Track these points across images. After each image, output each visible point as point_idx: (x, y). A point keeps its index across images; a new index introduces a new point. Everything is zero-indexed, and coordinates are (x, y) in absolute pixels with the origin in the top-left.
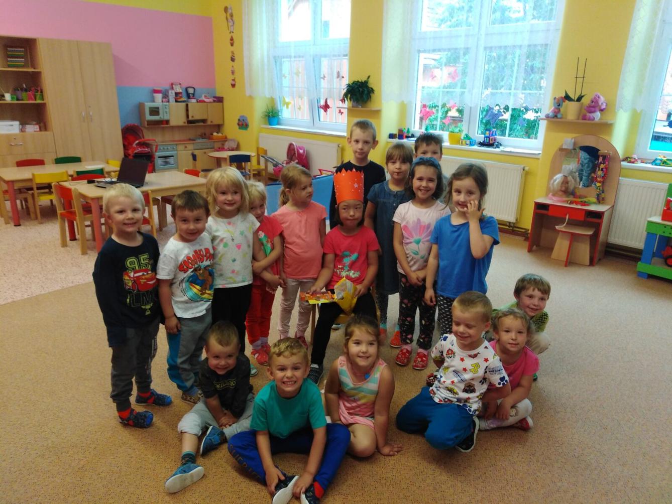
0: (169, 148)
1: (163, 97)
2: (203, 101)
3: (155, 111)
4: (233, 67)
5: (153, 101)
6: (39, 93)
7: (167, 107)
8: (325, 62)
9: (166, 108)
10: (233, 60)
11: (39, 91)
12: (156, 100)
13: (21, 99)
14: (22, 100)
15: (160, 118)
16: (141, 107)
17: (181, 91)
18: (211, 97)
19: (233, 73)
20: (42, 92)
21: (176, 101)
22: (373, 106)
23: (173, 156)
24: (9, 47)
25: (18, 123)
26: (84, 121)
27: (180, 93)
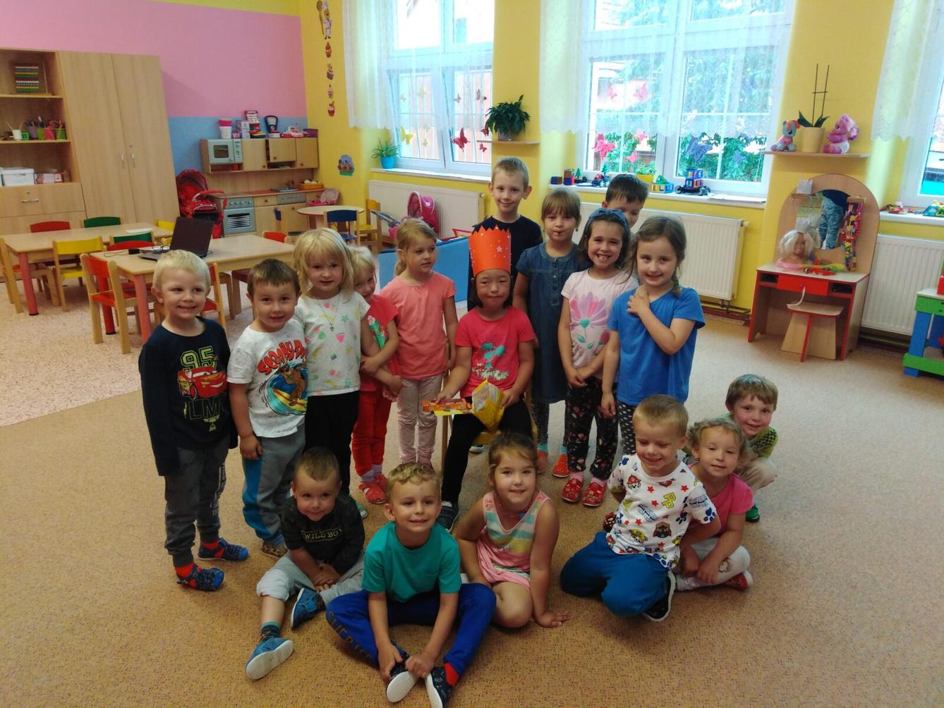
0: (243, 202)
1: (233, 132)
2: (290, 136)
3: (222, 151)
4: (330, 86)
5: (220, 137)
6: (60, 129)
7: (239, 144)
8: (459, 78)
9: (237, 146)
10: (330, 76)
11: (61, 126)
12: (223, 136)
13: (34, 136)
14: (37, 139)
15: (230, 160)
16: (202, 145)
17: (258, 122)
18: (300, 132)
19: (331, 95)
20: (64, 127)
21: (252, 137)
22: (528, 138)
23: (248, 214)
24: (17, 65)
25: (31, 171)
26: (123, 167)
27: (257, 125)
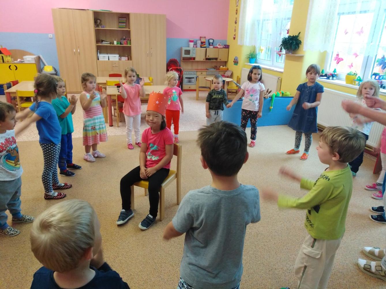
0: (192, 73)
1: (194, 45)
2: (217, 48)
3: (188, 52)
4: (235, 27)
5: (188, 47)
9: (194, 51)
10: (236, 23)
12: (190, 46)
13: (122, 44)
14: (123, 44)
15: (190, 56)
16: (181, 49)
17: (205, 41)
18: (222, 45)
19: (235, 31)
20: (130, 40)
22: (299, 53)
23: (194, 78)
24: (120, 18)
25: (118, 55)
26: (148, 56)
27: (204, 42)
